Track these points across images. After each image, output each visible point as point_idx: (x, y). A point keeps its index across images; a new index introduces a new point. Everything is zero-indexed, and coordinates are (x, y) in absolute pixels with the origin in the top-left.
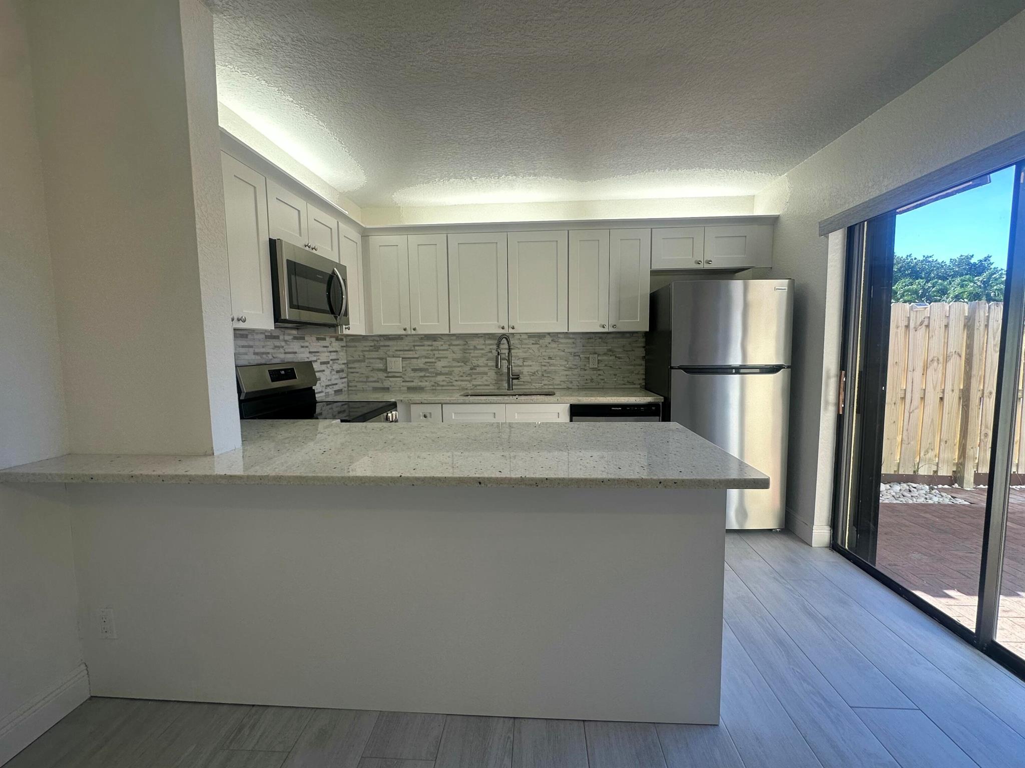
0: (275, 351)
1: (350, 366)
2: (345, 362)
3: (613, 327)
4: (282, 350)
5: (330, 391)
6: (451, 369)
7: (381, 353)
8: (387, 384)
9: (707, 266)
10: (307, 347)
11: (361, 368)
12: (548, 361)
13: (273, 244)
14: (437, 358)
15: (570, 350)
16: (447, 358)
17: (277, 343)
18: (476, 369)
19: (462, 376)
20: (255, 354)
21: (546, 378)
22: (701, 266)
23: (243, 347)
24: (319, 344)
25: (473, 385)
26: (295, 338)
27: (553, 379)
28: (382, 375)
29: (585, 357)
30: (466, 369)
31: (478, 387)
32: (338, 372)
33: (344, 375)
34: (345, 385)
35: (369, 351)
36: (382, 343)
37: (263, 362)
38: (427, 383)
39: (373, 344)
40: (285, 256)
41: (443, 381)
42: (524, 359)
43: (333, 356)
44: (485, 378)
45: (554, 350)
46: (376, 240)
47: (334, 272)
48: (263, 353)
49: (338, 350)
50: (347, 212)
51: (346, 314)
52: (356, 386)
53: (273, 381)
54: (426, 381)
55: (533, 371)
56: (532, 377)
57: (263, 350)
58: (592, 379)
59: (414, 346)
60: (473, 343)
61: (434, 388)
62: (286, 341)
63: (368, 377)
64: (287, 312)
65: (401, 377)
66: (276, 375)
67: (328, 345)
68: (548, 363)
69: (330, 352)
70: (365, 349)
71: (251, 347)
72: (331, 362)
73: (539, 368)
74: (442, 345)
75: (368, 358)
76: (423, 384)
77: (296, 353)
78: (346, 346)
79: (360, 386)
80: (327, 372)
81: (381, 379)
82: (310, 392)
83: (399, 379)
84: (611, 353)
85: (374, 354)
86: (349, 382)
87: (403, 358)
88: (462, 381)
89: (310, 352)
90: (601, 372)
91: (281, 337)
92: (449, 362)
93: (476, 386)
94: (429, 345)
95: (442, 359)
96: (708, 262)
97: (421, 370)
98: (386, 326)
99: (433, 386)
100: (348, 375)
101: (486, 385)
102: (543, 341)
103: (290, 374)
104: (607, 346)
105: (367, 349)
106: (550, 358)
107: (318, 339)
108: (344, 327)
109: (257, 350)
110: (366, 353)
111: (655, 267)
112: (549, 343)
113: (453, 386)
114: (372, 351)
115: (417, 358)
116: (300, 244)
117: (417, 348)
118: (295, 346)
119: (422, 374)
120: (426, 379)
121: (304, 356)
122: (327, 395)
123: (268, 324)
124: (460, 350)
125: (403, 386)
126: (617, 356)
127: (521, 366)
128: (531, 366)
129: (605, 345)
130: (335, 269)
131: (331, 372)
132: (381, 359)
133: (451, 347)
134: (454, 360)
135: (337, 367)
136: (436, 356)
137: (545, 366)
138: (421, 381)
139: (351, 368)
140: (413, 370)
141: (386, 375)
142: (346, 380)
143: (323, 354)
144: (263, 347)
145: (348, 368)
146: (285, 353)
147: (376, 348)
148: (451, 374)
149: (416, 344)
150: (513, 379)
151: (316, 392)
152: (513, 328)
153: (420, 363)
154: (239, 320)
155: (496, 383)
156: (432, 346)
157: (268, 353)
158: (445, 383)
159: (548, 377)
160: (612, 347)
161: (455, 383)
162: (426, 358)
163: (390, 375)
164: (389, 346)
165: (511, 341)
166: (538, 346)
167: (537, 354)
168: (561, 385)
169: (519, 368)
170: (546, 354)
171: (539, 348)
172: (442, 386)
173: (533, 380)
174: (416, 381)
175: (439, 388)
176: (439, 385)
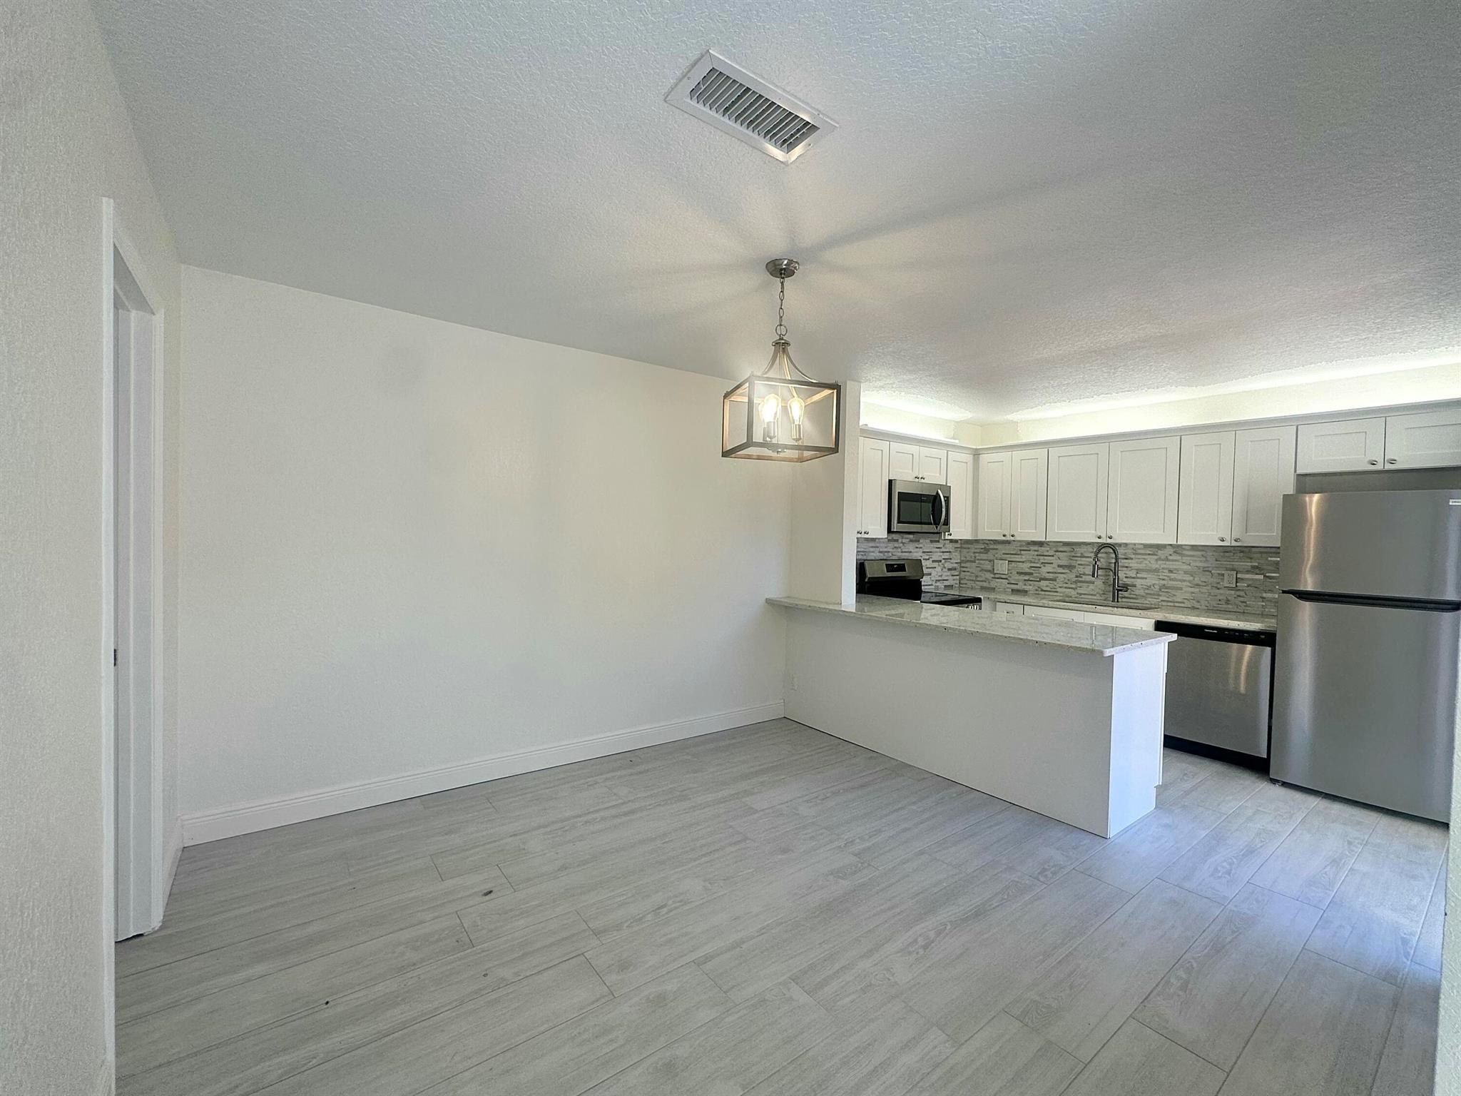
0: (894, 550)
1: (963, 565)
2: (959, 561)
3: (1235, 540)
4: (899, 550)
5: (941, 585)
6: (1057, 575)
7: (990, 555)
8: (993, 584)
9: (1389, 467)
10: (921, 548)
11: (972, 567)
12: (1168, 574)
13: (890, 482)
14: (1042, 563)
15: (1200, 564)
16: (1052, 563)
17: (896, 545)
18: (1081, 577)
19: (1066, 583)
20: (880, 552)
21: (1164, 593)
22: (1379, 467)
23: (872, 547)
24: (932, 546)
25: (1077, 593)
26: (911, 541)
27: (1174, 595)
28: (989, 576)
29: (1219, 574)
30: (1072, 576)
31: (1083, 596)
32: (949, 570)
33: (957, 573)
34: (958, 582)
35: (980, 553)
36: (991, 547)
37: (885, 558)
38: (1031, 587)
39: (983, 547)
40: (898, 489)
41: (1047, 586)
42: (1138, 571)
43: (946, 556)
44: (1091, 587)
45: (1177, 563)
46: (985, 458)
47: (937, 493)
48: (886, 552)
49: (951, 550)
50: (957, 441)
51: (947, 523)
52: (966, 584)
53: (887, 572)
54: (1030, 585)
55: (1149, 585)
56: (1146, 591)
57: (886, 550)
58: (1228, 600)
59: (1021, 550)
60: (1079, 550)
61: (1037, 592)
62: (903, 543)
63: (977, 576)
64: (895, 526)
65: (1006, 579)
66: (890, 568)
67: (942, 546)
68: (1168, 577)
69: (943, 552)
70: (976, 551)
71: (877, 547)
72: (943, 561)
73: (1157, 582)
74: (1048, 551)
75: (978, 560)
76: (1026, 588)
77: (911, 552)
78: (961, 548)
79: (970, 584)
80: (939, 569)
81: (988, 579)
82: (917, 584)
83: (1004, 580)
84: (1257, 571)
85: (984, 556)
86: (960, 579)
87: (1009, 561)
88: (1066, 588)
89: (923, 552)
90: (1242, 593)
91: (900, 541)
92: (1054, 568)
93: (1081, 594)
94: (1035, 551)
95: (1046, 565)
96: (1392, 462)
97: (1026, 574)
98: (989, 532)
99: (1037, 590)
100: (960, 573)
101: (1092, 595)
102: (1162, 552)
103: (901, 568)
104: (1251, 562)
105: (978, 551)
106: (1171, 571)
107: (932, 541)
108: (947, 533)
109: (881, 550)
110: (977, 555)
111: (1298, 472)
112: (1170, 555)
113: (1057, 592)
114: (982, 553)
115: (1023, 562)
116: (911, 478)
117: (1022, 552)
118: (911, 547)
119: (1026, 578)
120: (1031, 583)
121: (917, 555)
122: (937, 588)
123: (883, 534)
124: (1067, 556)
125: (1008, 588)
126: (1267, 575)
127: (1134, 578)
128: (1146, 578)
129: (1249, 560)
130: (939, 491)
131: (942, 569)
132: (990, 561)
133: (1057, 553)
134: (1059, 566)
135: (948, 565)
136: (1041, 561)
137: (1163, 580)
138: (1025, 585)
139: (963, 567)
140: (1018, 573)
141: (993, 576)
142: (958, 577)
143: (935, 554)
144: (886, 547)
145: (961, 567)
146: (902, 552)
147: (986, 551)
148: (1055, 580)
149: (1022, 548)
150: (1118, 590)
151: (923, 584)
152: (1110, 538)
153: (1025, 567)
154: (865, 533)
155: (1103, 594)
156: (1037, 551)
157: (889, 552)
158: (1049, 589)
159: (1167, 592)
160: (1259, 563)
161: (1059, 590)
162: (1031, 562)
163: (997, 576)
164: (997, 549)
165: (1121, 551)
166: (1156, 557)
167: (1154, 566)
168: (1183, 603)
169: (1133, 580)
170: (1165, 566)
171: (1157, 560)
172: (1045, 591)
173: (1147, 594)
174: (1020, 583)
175: (1043, 593)
176: (1042, 590)
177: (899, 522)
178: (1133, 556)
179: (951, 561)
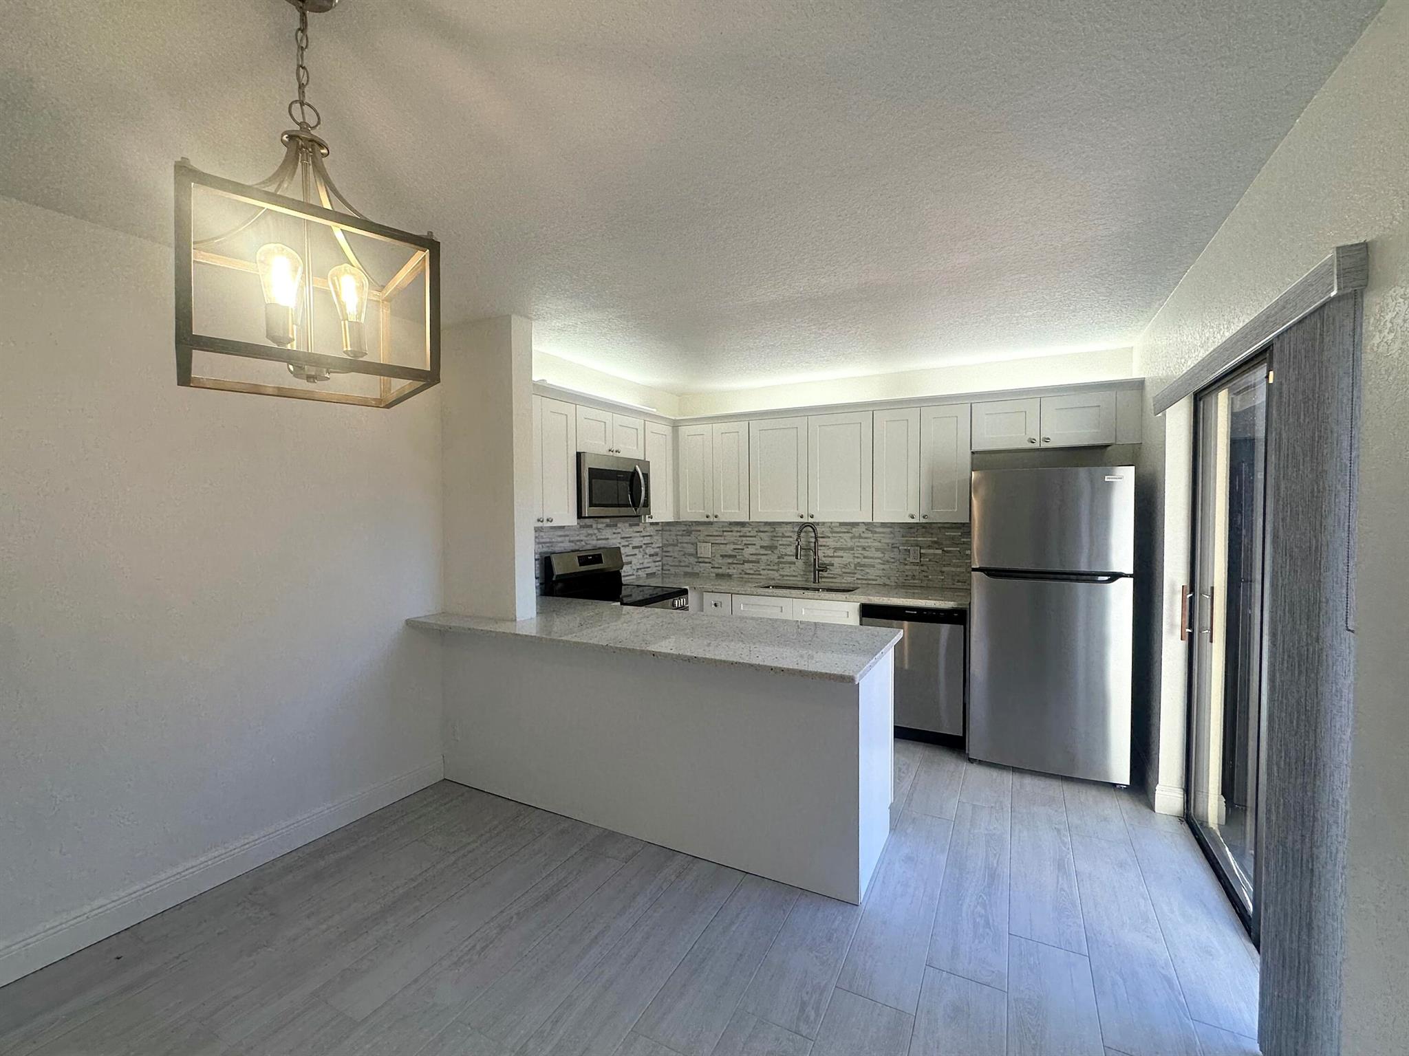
0: (588, 538)
1: (665, 549)
2: (661, 545)
3: (924, 517)
4: (594, 537)
5: (642, 574)
6: (759, 557)
7: (692, 538)
8: (696, 569)
9: (1044, 445)
10: (619, 533)
11: (675, 552)
12: (862, 552)
13: (579, 455)
14: (745, 544)
15: (888, 541)
16: (754, 544)
17: (590, 531)
18: (783, 558)
19: (769, 565)
20: (570, 541)
21: (859, 572)
22: (1036, 445)
23: (560, 536)
24: (631, 530)
25: (780, 575)
26: (607, 526)
28: (692, 560)
29: (905, 550)
30: (774, 558)
31: (785, 578)
32: (650, 555)
33: (658, 559)
34: (660, 568)
35: (682, 535)
36: (693, 528)
37: (577, 548)
38: (735, 571)
39: (685, 529)
40: (588, 464)
41: (751, 569)
42: (836, 549)
43: (647, 540)
44: (793, 567)
45: (869, 541)
46: (684, 430)
47: (635, 469)
48: (578, 541)
49: (652, 534)
50: (655, 410)
51: (647, 504)
52: (669, 570)
53: (580, 565)
54: (734, 568)
55: (845, 563)
56: (844, 570)
57: (578, 538)
58: (914, 576)
59: (723, 531)
60: (780, 530)
61: (741, 576)
62: (598, 529)
63: (680, 562)
64: (587, 511)
65: (710, 563)
66: (584, 560)
67: (642, 530)
68: (862, 554)
69: (644, 536)
70: (678, 533)
71: (568, 536)
72: (644, 546)
73: (852, 560)
74: (750, 532)
75: (681, 543)
76: (731, 571)
77: (608, 539)
78: (662, 530)
79: (673, 570)
80: (640, 556)
81: (691, 564)
82: (617, 576)
83: (707, 565)
84: (936, 546)
85: (686, 539)
86: (663, 565)
87: (712, 544)
88: (769, 570)
89: (622, 538)
90: (925, 568)
91: (594, 526)
92: (757, 549)
93: (783, 576)
94: (737, 531)
95: (749, 546)
96: (1047, 440)
97: (730, 556)
98: (691, 514)
99: (741, 574)
100: (662, 558)
101: (794, 576)
102: (857, 530)
103: (597, 559)
104: (932, 537)
105: (680, 533)
106: (864, 549)
107: (631, 525)
108: (647, 516)
109: (572, 539)
110: (678, 537)
111: (974, 449)
112: (863, 532)
113: (760, 575)
114: (685, 536)
115: (726, 544)
116: (604, 451)
117: (725, 533)
118: (608, 533)
119: (730, 561)
120: (734, 566)
121: (615, 541)
122: (638, 578)
123: (571, 519)
124: (769, 537)
125: (712, 572)
126: (945, 549)
127: (831, 557)
128: (842, 557)
129: (930, 536)
130: (637, 466)
131: (643, 556)
132: (692, 544)
133: (759, 534)
134: (761, 547)
135: (650, 551)
136: (744, 542)
137: (858, 557)
138: (729, 569)
139: (666, 552)
140: (721, 556)
141: (696, 560)
142: (660, 563)
143: (635, 539)
144: (578, 535)
145: (663, 552)
146: (598, 540)
147: (689, 533)
148: (758, 562)
149: (725, 529)
150: (819, 571)
151: (622, 575)
152: (812, 517)
153: (729, 549)
154: (548, 520)
155: (804, 575)
156: (740, 532)
157: (582, 541)
158: (752, 572)
159: (862, 570)
160: (938, 539)
161: (761, 572)
162: (734, 544)
163: (700, 560)
164: (700, 531)
165: (819, 529)
166: (850, 535)
167: (850, 544)
168: (876, 580)
169: (830, 559)
170: (859, 544)
171: (851, 538)
172: (749, 574)
173: (844, 573)
174: (724, 568)
175: (746, 576)
176: (746, 574)
177: (591, 505)
178: (830, 535)
179: (653, 546)
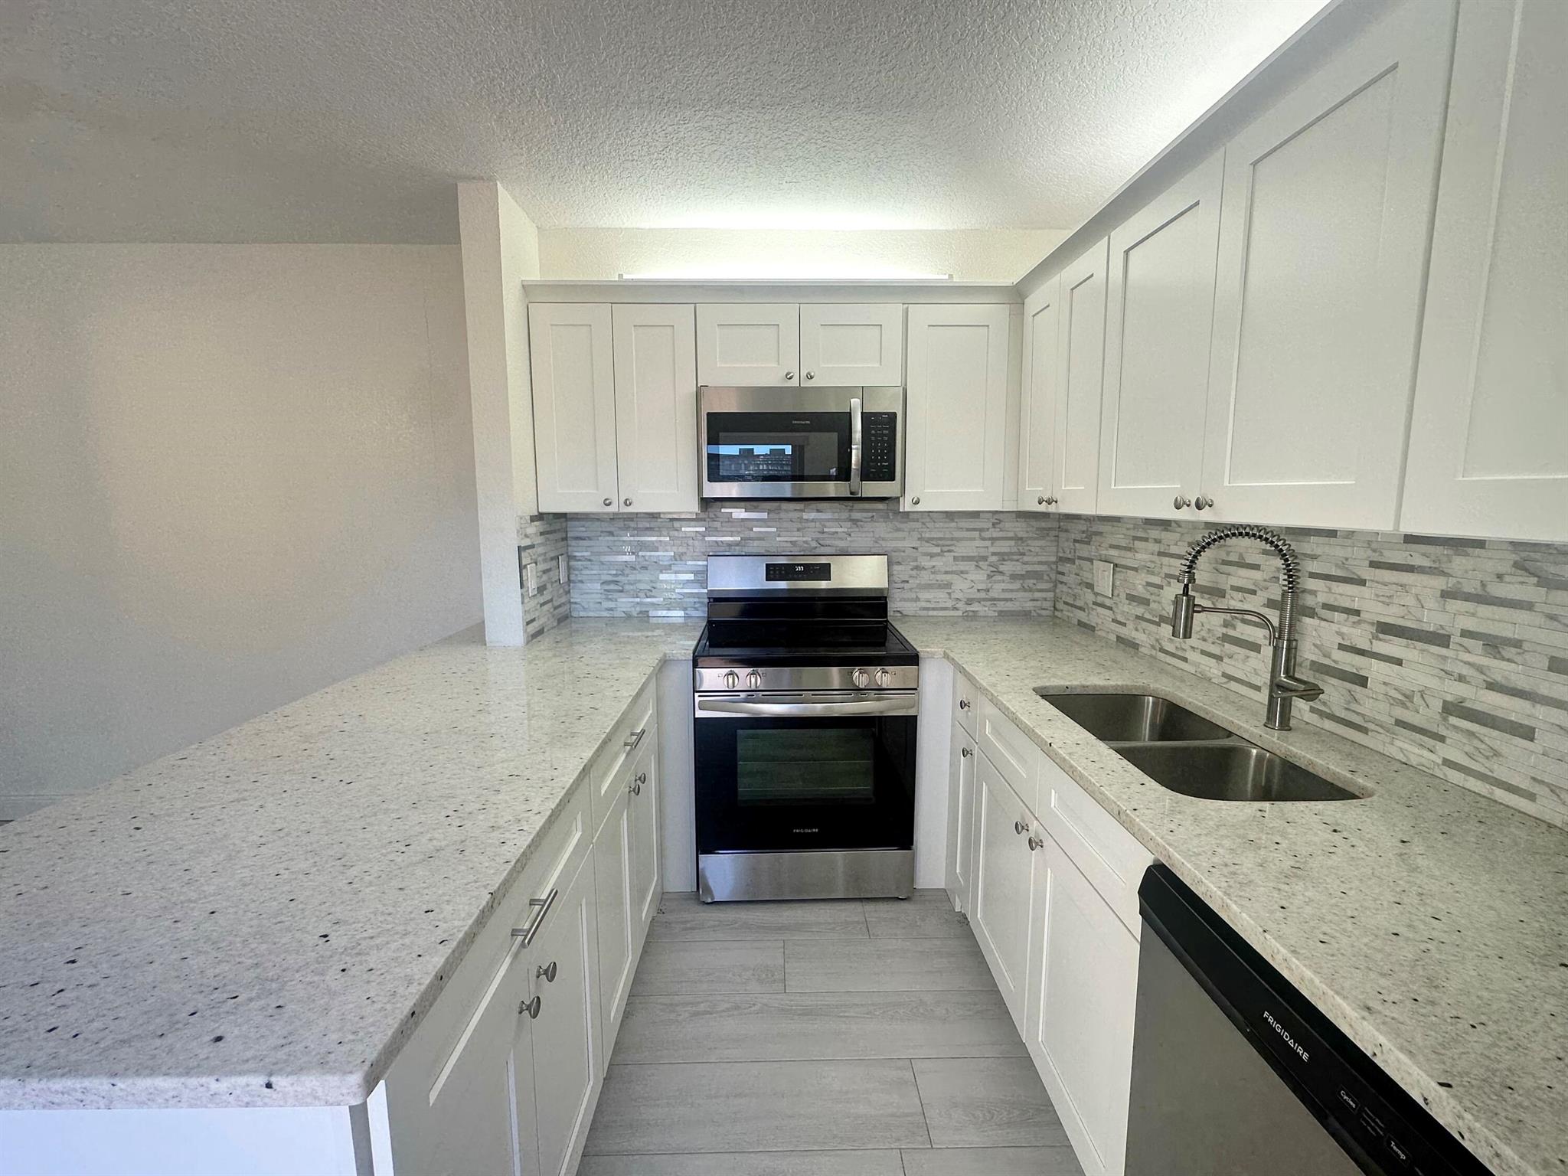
1: (1059, 568)
2: (1053, 559)
7: (1092, 550)
8: (1091, 619)
11: (1068, 575)
12: (1478, 659)
13: (703, 393)
18: (1234, 628)
19: (1204, 640)
25: (1225, 675)
27: (1497, 754)
28: (1089, 597)
34: (1048, 604)
38: (1145, 638)
42: (1380, 629)
45: (1522, 616)
52: (1062, 610)
54: (1144, 632)
55: (1406, 687)
59: (1135, 538)
66: (780, 572)
68: (1480, 669)
72: (993, 558)
73: (1433, 683)
74: (1174, 543)
75: (1078, 557)
76: (1136, 637)
78: (1058, 528)
79: (1067, 612)
80: (980, 575)
81: (1085, 605)
83: (1105, 612)
85: (1086, 550)
86: (1055, 600)
87: (1116, 565)
88: (1203, 652)
93: (1229, 679)
97: (1139, 600)
99: (1154, 647)
100: (1054, 587)
103: (816, 571)
105: (1076, 537)
106: (1492, 648)
110: (1077, 545)
112: (1500, 577)
113: (1185, 660)
114: (1085, 543)
115: (1136, 570)
117: (1137, 545)
119: (1140, 611)
120: (1144, 625)
124: (1214, 561)
125: (1113, 631)
127: (1361, 652)
128: (1399, 662)
131: (989, 576)
132: (1091, 562)
136: (1166, 570)
137: (1461, 679)
139: (1060, 573)
140: (1128, 597)
141: (1093, 598)
142: (1049, 594)
145: (1057, 572)
149: (1138, 534)
153: (1140, 583)
156: (1160, 541)
158: (1174, 648)
162: (1148, 571)
163: (1096, 599)
164: (1101, 537)
166: (1439, 583)
167: (1432, 619)
168: (1531, 797)
169: (1358, 660)
170: (1471, 625)
171: (1445, 595)
172: (1167, 653)
173: (1399, 723)
174: (1131, 625)
175: (1161, 656)
176: (1162, 650)
178: (1366, 573)
179: (1026, 559)
